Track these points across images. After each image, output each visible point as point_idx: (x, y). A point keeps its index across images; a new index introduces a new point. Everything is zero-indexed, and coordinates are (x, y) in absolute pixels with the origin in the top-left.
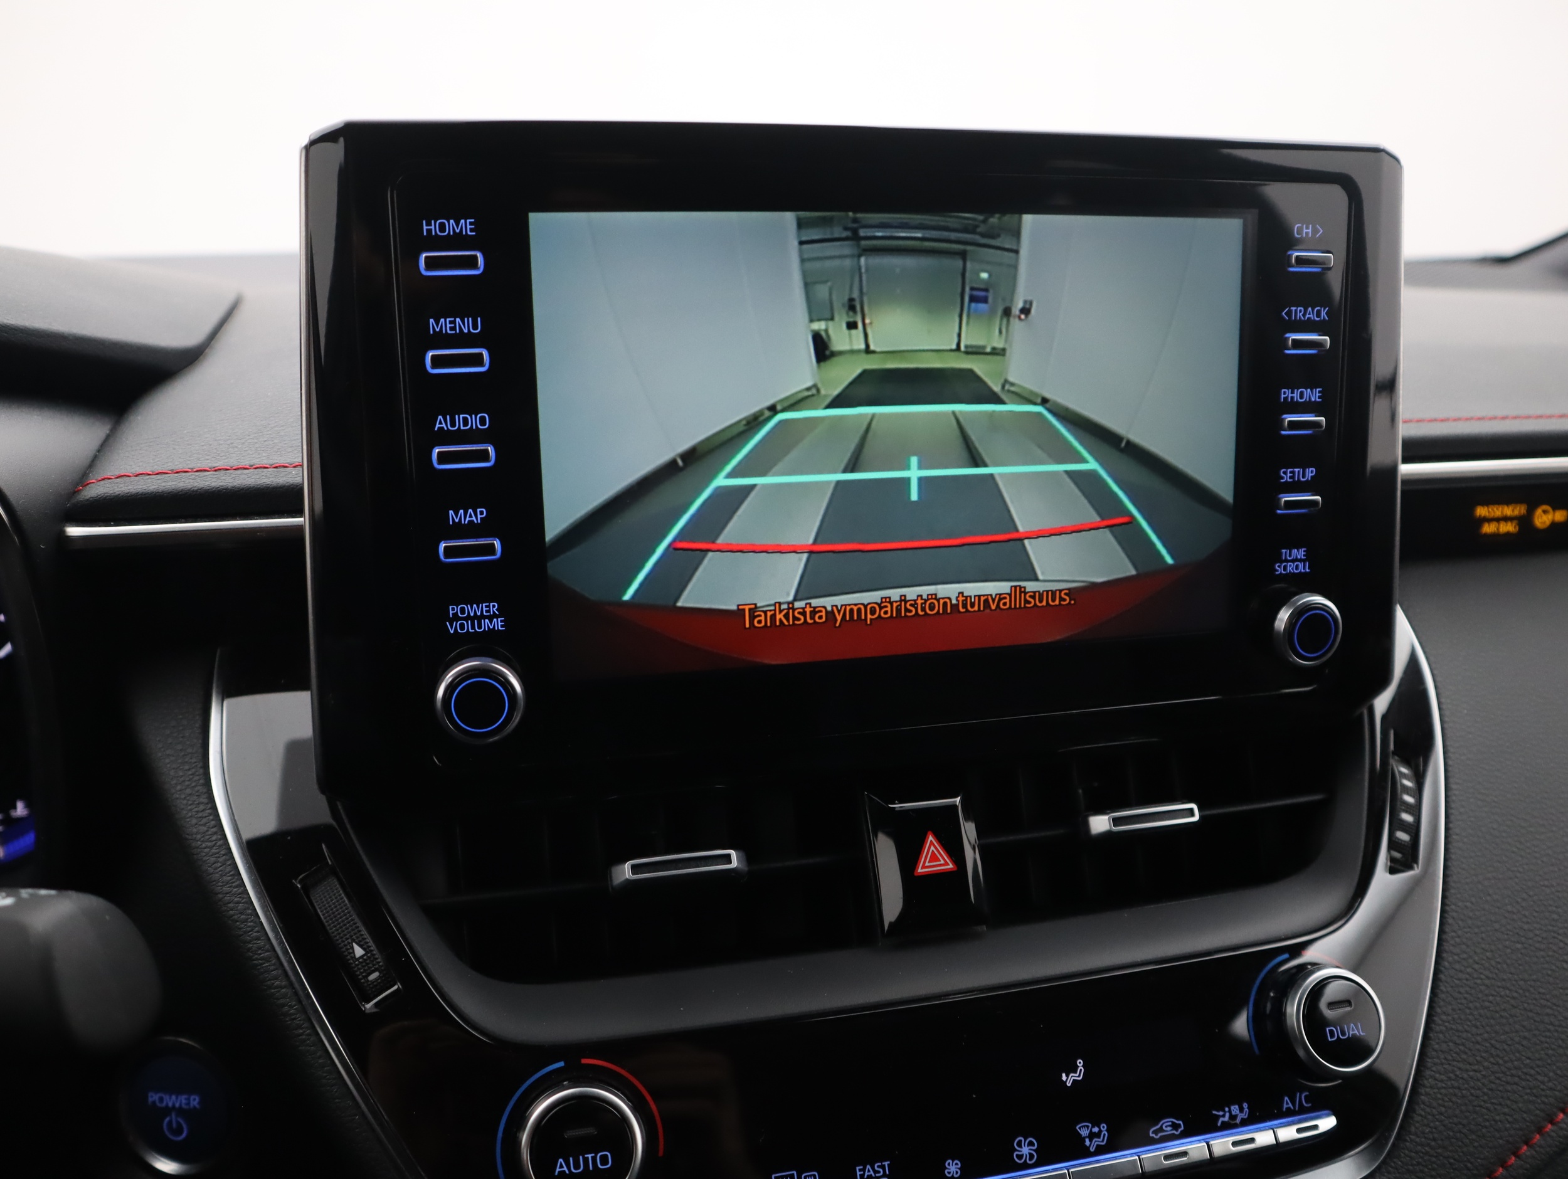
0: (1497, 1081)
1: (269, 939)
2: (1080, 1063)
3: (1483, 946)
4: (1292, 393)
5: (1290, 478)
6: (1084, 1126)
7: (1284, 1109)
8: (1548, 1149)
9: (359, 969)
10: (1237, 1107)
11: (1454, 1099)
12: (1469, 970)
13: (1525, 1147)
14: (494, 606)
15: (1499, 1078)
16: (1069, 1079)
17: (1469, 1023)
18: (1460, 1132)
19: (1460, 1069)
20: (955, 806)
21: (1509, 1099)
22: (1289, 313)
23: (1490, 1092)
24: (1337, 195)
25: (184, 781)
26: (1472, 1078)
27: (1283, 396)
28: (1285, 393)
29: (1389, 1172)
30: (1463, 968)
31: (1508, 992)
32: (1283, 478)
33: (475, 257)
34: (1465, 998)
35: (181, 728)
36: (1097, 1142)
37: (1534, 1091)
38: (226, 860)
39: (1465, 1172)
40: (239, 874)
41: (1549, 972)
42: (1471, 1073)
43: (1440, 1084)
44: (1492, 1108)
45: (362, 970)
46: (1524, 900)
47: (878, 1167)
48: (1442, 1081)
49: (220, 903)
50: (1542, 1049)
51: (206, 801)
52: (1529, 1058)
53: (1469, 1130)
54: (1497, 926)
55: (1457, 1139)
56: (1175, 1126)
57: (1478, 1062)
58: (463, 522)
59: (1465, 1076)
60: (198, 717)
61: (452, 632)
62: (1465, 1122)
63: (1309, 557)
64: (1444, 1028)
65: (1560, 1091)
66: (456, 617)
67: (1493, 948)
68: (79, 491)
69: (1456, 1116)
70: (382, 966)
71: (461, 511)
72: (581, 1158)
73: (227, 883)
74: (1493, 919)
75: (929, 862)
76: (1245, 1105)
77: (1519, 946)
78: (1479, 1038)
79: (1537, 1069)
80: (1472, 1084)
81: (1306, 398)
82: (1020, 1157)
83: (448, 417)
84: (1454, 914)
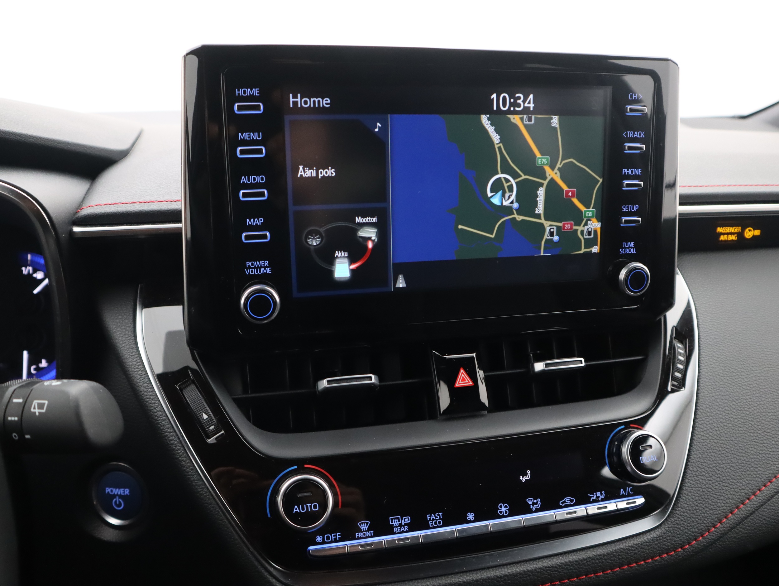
0: (719, 485)
1: (165, 411)
2: (529, 472)
3: (714, 425)
4: (628, 170)
5: (627, 209)
6: (530, 499)
7: (621, 495)
8: (741, 516)
9: (206, 424)
10: (599, 493)
11: (699, 492)
12: (707, 435)
13: (731, 515)
14: (266, 262)
15: (719, 484)
16: (523, 479)
17: (706, 459)
18: (701, 507)
19: (702, 479)
20: (473, 357)
21: (724, 493)
22: (626, 134)
23: (715, 490)
24: (648, 80)
25: (126, 342)
26: (707, 483)
27: (623, 172)
28: (624, 171)
29: (668, 524)
30: (704, 434)
31: (725, 446)
32: (623, 210)
33: (259, 105)
34: (705, 448)
35: (124, 319)
36: (536, 506)
37: (736, 490)
38: (145, 377)
39: (703, 525)
40: (151, 383)
41: (744, 437)
42: (707, 481)
43: (692, 486)
44: (716, 497)
45: (207, 425)
46: (733, 405)
47: (437, 515)
48: (693, 484)
49: (143, 395)
50: (740, 472)
51: (136, 351)
52: (733, 475)
53: (706, 506)
54: (721, 416)
55: (699, 510)
56: (571, 501)
57: (710, 477)
58: (253, 224)
59: (704, 482)
60: (131, 314)
61: (247, 274)
62: (704, 502)
63: (635, 246)
64: (695, 461)
65: (747, 490)
66: (249, 267)
67: (719, 426)
68: (78, 212)
69: (699, 500)
70: (215, 423)
71: (252, 220)
72: (305, 505)
73: (146, 387)
74: (719, 413)
75: (461, 381)
76: (603, 492)
77: (731, 425)
78: (711, 466)
79: (737, 480)
80: (707, 486)
81: (634, 173)
82: (501, 512)
83: (247, 177)
84: (701, 410)
